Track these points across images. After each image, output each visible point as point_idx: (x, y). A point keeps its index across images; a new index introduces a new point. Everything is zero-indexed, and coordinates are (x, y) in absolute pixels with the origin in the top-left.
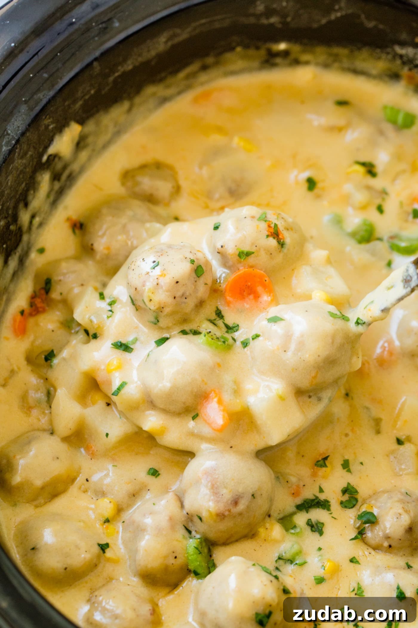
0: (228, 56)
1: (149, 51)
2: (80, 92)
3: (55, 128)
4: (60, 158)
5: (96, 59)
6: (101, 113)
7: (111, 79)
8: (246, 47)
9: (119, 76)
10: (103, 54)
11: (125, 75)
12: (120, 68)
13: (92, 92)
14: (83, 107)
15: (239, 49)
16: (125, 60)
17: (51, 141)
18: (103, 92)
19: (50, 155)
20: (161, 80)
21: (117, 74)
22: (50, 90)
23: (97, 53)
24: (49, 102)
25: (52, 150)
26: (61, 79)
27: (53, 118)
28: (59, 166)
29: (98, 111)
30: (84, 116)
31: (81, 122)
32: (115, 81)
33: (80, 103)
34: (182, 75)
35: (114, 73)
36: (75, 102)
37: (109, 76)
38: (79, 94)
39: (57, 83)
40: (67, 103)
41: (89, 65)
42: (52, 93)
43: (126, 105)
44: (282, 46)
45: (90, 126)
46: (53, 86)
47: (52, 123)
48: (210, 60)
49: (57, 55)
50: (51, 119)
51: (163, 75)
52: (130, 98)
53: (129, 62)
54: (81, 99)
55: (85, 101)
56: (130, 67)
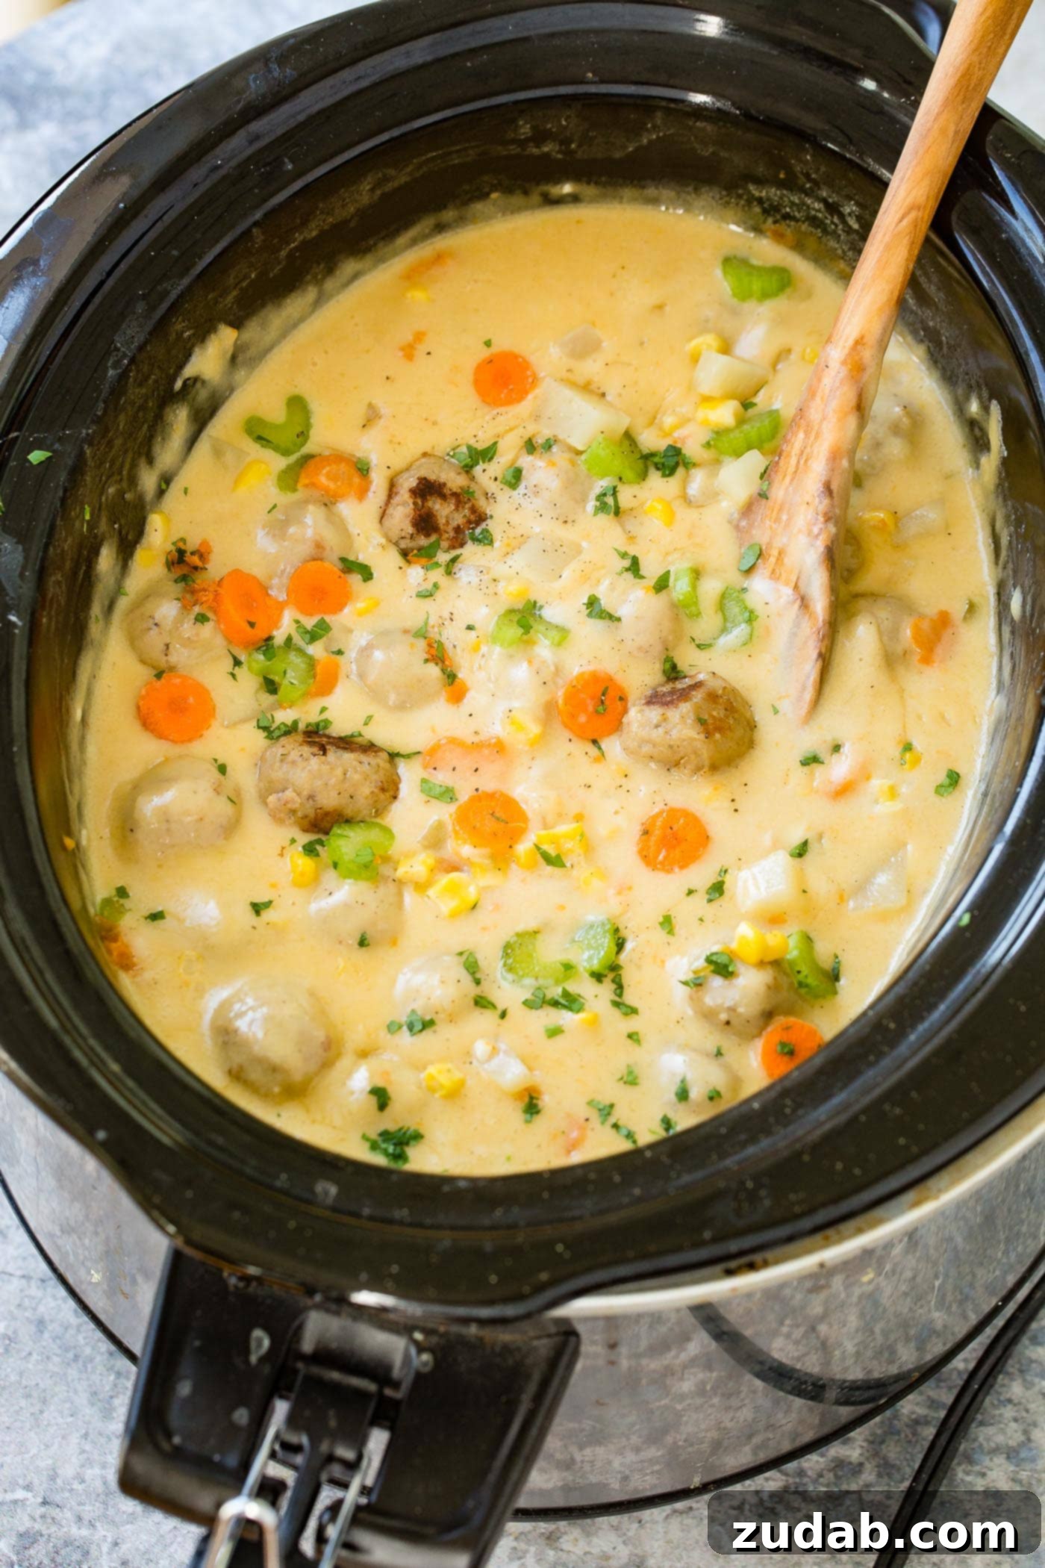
0: (478, 207)
1: (343, 206)
2: (232, 277)
3: (194, 334)
4: (204, 382)
5: (256, 224)
6: (269, 307)
7: (283, 253)
8: (508, 191)
9: (296, 249)
10: (266, 215)
11: (305, 245)
12: (297, 235)
13: (253, 276)
14: (238, 300)
15: (494, 196)
16: (305, 223)
17: (188, 356)
18: (271, 275)
19: (189, 379)
20: (367, 250)
21: (293, 245)
22: (182, 275)
23: (258, 215)
24: (181, 296)
25: (189, 371)
26: (200, 258)
27: (189, 320)
28: (202, 395)
29: (263, 305)
30: (241, 313)
31: (237, 324)
32: (290, 256)
33: (235, 293)
34: (401, 241)
35: (288, 243)
36: (224, 293)
37: (279, 250)
38: (231, 281)
39: (194, 264)
40: (210, 296)
41: (247, 234)
42: (186, 281)
43: (311, 293)
44: (567, 188)
45: (252, 331)
46: (187, 270)
47: (188, 328)
48: (449, 215)
49: (193, 219)
50: (187, 323)
51: (371, 242)
52: (319, 282)
53: (313, 225)
54: (235, 288)
55: (241, 289)
56: (314, 233)
